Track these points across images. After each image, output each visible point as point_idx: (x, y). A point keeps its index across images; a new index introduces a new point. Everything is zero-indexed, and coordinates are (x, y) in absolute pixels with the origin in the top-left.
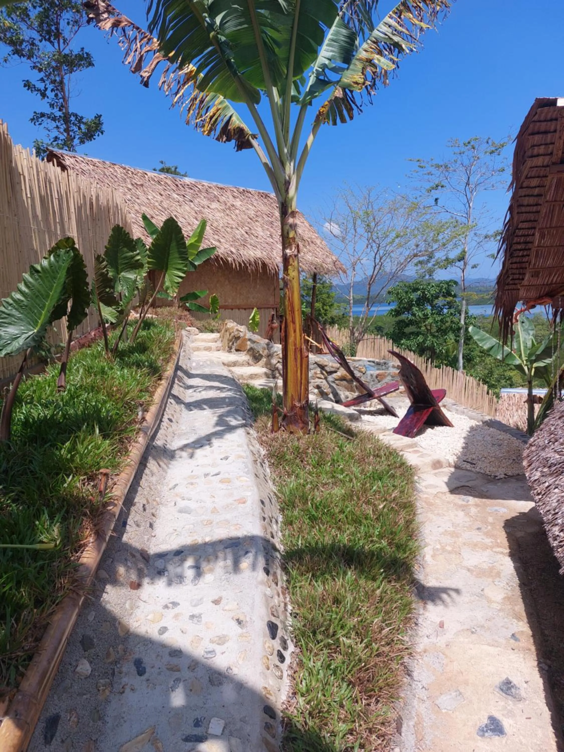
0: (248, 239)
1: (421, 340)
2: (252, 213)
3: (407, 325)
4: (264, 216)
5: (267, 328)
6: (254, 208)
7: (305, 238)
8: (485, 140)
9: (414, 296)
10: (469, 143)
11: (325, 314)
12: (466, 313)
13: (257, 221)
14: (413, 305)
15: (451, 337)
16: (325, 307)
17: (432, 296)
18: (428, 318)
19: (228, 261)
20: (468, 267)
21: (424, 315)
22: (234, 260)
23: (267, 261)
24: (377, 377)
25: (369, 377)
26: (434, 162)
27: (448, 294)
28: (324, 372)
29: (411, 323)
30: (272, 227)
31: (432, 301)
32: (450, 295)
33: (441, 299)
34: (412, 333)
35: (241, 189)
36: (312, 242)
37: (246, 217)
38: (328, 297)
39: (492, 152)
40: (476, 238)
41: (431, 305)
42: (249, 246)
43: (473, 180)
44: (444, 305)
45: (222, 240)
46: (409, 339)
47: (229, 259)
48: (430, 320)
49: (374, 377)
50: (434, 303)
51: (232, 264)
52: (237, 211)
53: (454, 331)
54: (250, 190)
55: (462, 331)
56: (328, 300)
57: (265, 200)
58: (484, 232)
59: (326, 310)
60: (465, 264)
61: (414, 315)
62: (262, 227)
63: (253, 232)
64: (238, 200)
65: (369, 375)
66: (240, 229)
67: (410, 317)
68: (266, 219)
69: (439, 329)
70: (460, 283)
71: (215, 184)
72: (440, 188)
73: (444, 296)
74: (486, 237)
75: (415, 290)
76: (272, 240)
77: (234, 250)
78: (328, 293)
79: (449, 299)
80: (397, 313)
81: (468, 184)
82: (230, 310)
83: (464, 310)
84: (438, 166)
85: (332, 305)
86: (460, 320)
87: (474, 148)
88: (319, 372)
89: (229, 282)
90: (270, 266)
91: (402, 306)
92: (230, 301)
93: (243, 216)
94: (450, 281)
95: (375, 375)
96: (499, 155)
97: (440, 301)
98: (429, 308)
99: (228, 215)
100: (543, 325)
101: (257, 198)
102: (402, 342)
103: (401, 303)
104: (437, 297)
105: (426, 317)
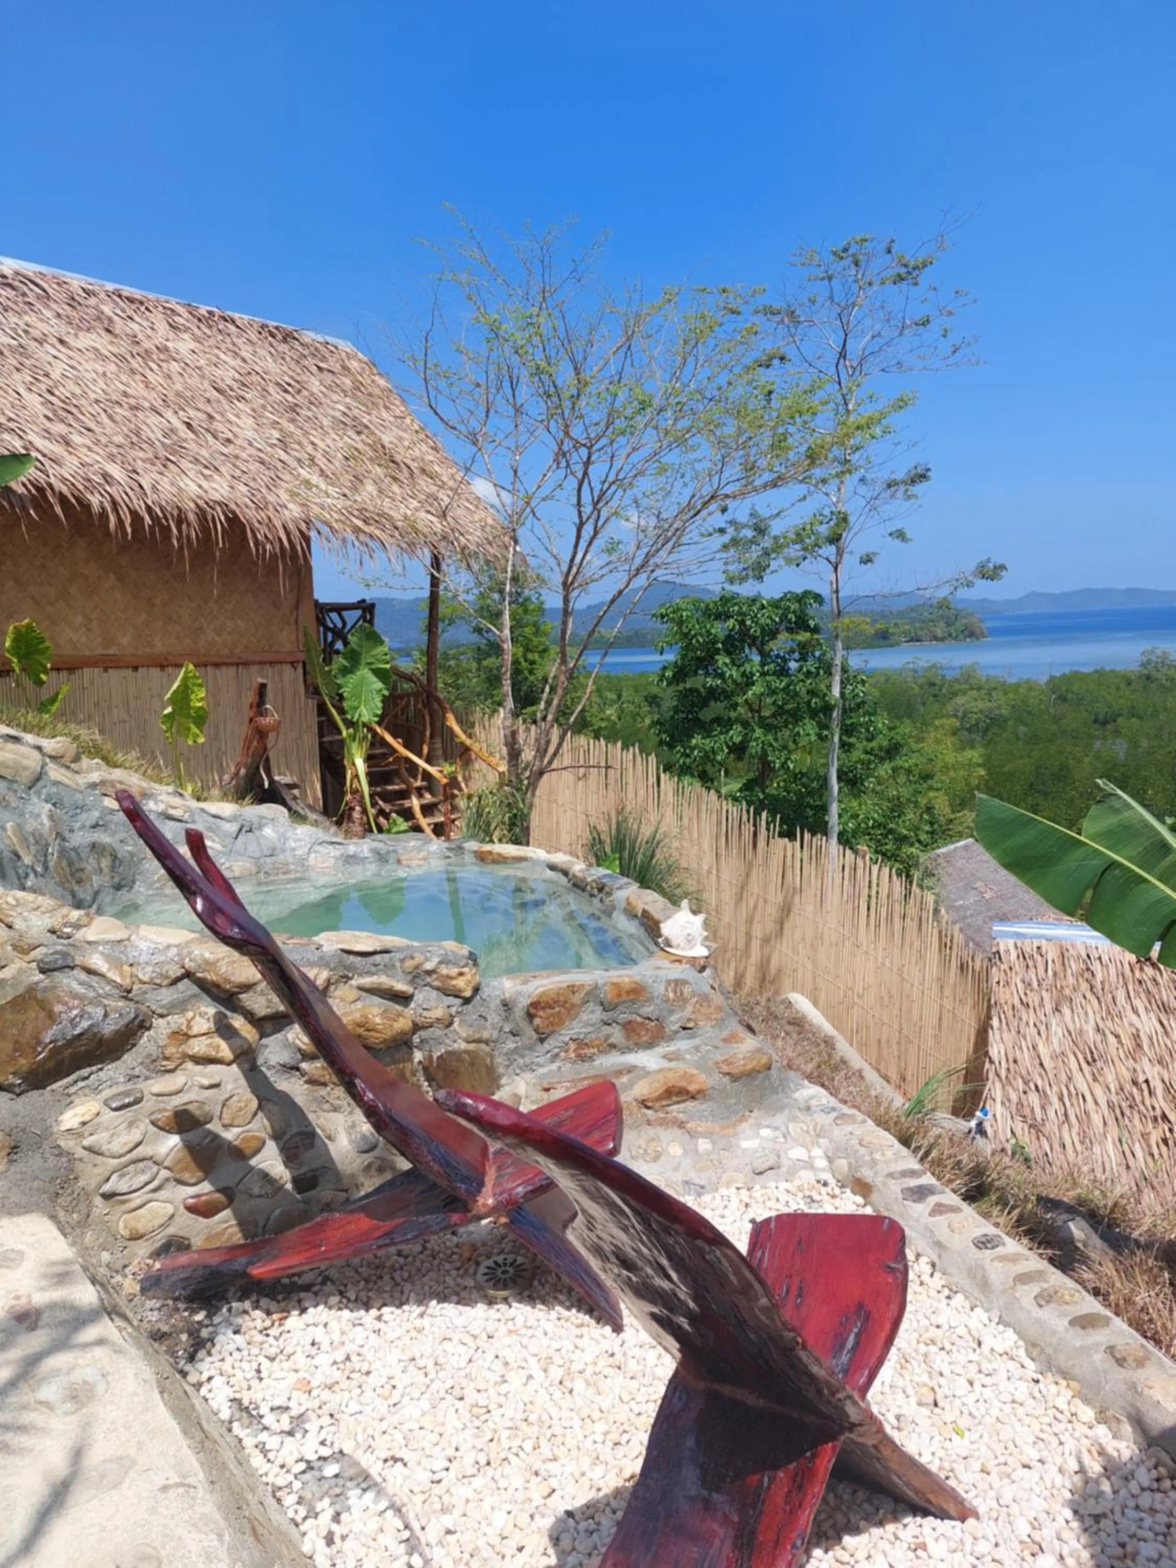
0: (192, 446)
1: (738, 739)
2: (227, 376)
3: (705, 702)
4: (271, 388)
5: (244, 730)
6: (237, 363)
7: (398, 458)
8: (884, 246)
9: (719, 629)
10: (845, 250)
11: (531, 672)
12: (844, 670)
13: (241, 398)
14: (717, 651)
15: (809, 728)
16: (530, 656)
17: (763, 630)
18: (753, 684)
19: (87, 507)
20: (849, 562)
21: (744, 674)
22: (114, 503)
23: (250, 514)
24: (530, 1016)
25: (494, 1017)
26: (761, 301)
27: (801, 624)
28: (238, 1022)
29: (713, 694)
30: (292, 421)
31: (763, 643)
32: (807, 628)
33: (783, 636)
34: (717, 720)
35: (203, 310)
36: (423, 471)
37: (206, 384)
38: (536, 633)
39: (901, 278)
40: (862, 490)
41: (761, 653)
42: (185, 464)
43: (856, 347)
44: (792, 651)
45: (76, 438)
46: (708, 734)
47: (95, 500)
48: (757, 689)
49: (519, 1012)
50: (767, 648)
51: (103, 515)
52: (175, 367)
53: (813, 714)
54: (236, 316)
55: (835, 714)
56: (536, 640)
57: (283, 348)
58: (885, 475)
59: (532, 663)
60: (840, 553)
61: (721, 676)
62: (256, 415)
63: (218, 426)
64: (186, 336)
65: (495, 1004)
66: (169, 414)
67: (710, 681)
68: (276, 395)
69: (781, 707)
70: (827, 599)
71: (110, 287)
72: (776, 362)
73: (790, 630)
74: (889, 486)
75: (722, 616)
76: (283, 456)
77: (115, 471)
78: (535, 624)
79: (804, 636)
80: (681, 673)
81: (843, 355)
82: (129, 672)
83: (838, 661)
84: (770, 312)
85: (545, 651)
86: (829, 687)
87: (857, 264)
88: (202, 1025)
89: (120, 579)
90: (263, 529)
91: (690, 655)
92: (125, 641)
93: (194, 381)
94: (807, 593)
95: (524, 1002)
96: (916, 284)
97: (781, 644)
98: (757, 659)
99: (133, 371)
100: (979, 689)
101: (254, 337)
102: (694, 741)
103: (688, 648)
104: (773, 635)
105: (748, 681)
